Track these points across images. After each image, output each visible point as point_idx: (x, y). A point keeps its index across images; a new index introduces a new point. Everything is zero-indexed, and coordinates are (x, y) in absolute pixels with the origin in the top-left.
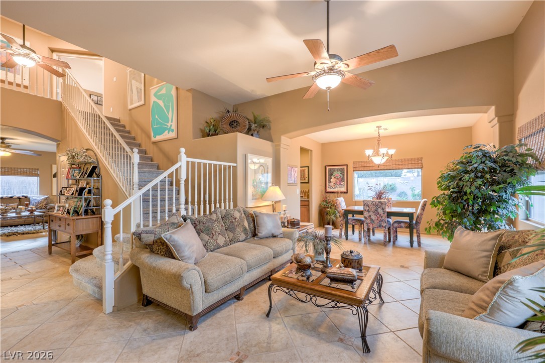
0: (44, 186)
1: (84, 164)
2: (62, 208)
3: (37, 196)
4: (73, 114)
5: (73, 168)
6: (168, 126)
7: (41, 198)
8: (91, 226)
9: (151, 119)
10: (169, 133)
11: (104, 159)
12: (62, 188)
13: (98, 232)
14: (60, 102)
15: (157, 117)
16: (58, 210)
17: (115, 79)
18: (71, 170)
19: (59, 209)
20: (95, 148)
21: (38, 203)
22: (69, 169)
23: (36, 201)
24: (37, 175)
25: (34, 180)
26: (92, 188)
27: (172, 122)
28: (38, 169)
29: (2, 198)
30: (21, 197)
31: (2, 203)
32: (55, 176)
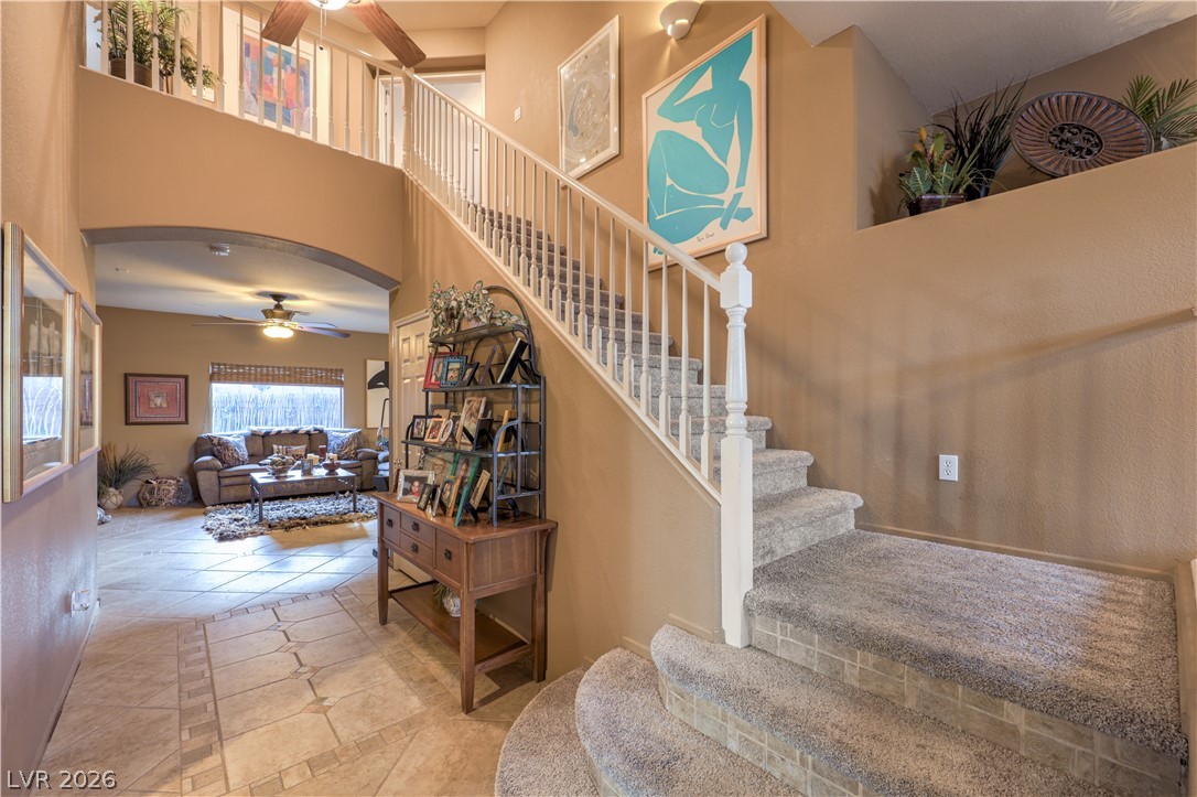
0: (355, 409)
1: (473, 344)
2: (416, 484)
3: (339, 429)
4: (434, 196)
5: (444, 355)
6: (722, 202)
7: (347, 434)
8: (516, 560)
9: (645, 195)
10: (724, 225)
11: (550, 317)
12: (415, 417)
13: (534, 586)
14: (401, 170)
15: (669, 182)
16: (406, 492)
17: (517, 113)
18: (436, 360)
19: (408, 486)
20: (516, 283)
21: (342, 446)
22: (432, 358)
23: (339, 441)
24: (339, 384)
25: (334, 393)
26: (518, 422)
27: (741, 182)
28: (341, 370)
29: (279, 433)
30: (312, 432)
31: (278, 445)
32: (373, 384)
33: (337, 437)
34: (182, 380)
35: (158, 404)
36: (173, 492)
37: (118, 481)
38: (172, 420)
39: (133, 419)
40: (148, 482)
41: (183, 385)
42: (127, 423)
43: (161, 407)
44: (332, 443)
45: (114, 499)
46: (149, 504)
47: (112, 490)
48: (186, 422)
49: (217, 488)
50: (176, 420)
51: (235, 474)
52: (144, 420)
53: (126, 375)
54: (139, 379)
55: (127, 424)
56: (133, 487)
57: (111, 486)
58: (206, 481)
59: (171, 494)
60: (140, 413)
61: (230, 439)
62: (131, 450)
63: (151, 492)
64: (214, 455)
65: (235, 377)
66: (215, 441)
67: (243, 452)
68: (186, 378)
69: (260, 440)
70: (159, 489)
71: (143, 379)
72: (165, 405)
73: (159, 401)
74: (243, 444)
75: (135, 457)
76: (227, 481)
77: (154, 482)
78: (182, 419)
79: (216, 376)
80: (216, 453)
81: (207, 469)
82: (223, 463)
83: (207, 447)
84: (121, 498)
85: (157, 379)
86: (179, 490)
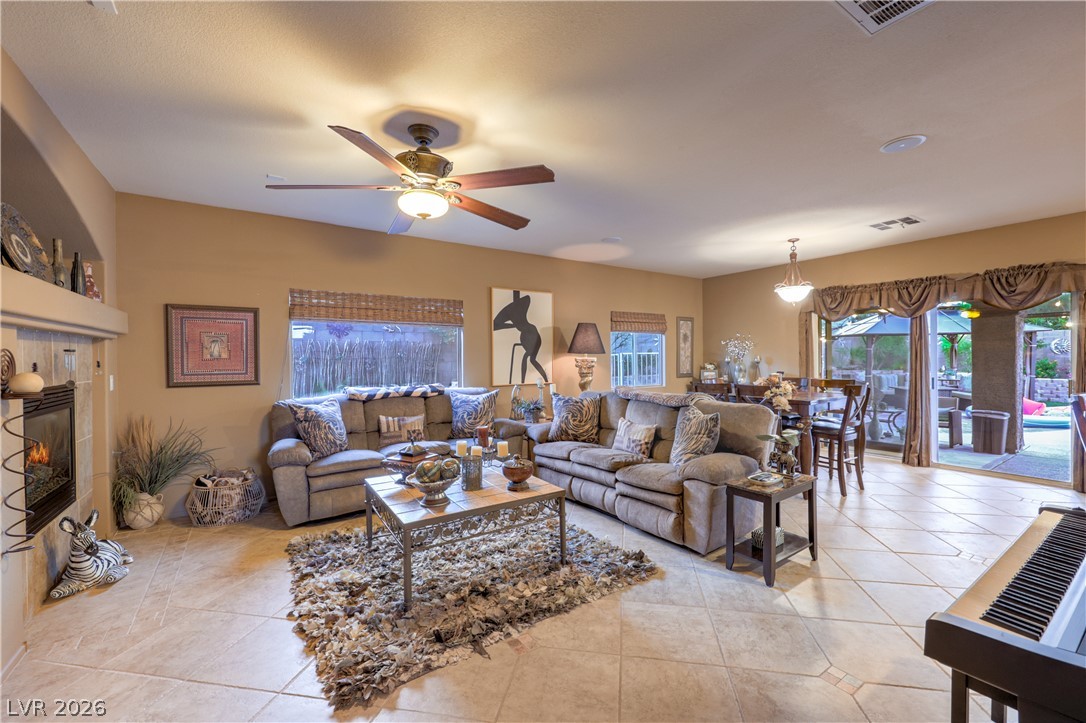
3: (466, 390)
7: (479, 397)
21: (476, 415)
23: (469, 408)
24: (459, 322)
29: (386, 396)
30: (430, 394)
31: (387, 416)
32: (499, 324)
33: (466, 402)
34: (250, 316)
35: (216, 353)
36: (237, 498)
37: (153, 481)
38: (236, 378)
39: (177, 378)
40: (199, 483)
41: (251, 323)
42: (170, 385)
43: (219, 358)
44: (460, 411)
45: (147, 512)
46: (200, 521)
47: (145, 496)
48: (256, 382)
49: (305, 495)
50: (242, 378)
51: (332, 469)
52: (194, 379)
53: (167, 306)
54: (187, 313)
55: (168, 386)
56: (179, 487)
57: (142, 490)
58: (287, 482)
59: (234, 504)
60: (190, 367)
61: (320, 408)
62: (176, 427)
63: (205, 501)
64: (298, 437)
65: (323, 311)
66: (300, 414)
67: (340, 431)
68: (255, 312)
69: (360, 408)
70: (215, 496)
71: (192, 313)
72: (225, 355)
73: (216, 349)
74: (339, 416)
75: (182, 439)
76: (318, 483)
77: (209, 483)
78: (250, 377)
79: (297, 310)
80: (302, 433)
81: (290, 464)
82: (313, 450)
83: (288, 422)
84: (158, 509)
85: (213, 314)
86: (247, 493)
